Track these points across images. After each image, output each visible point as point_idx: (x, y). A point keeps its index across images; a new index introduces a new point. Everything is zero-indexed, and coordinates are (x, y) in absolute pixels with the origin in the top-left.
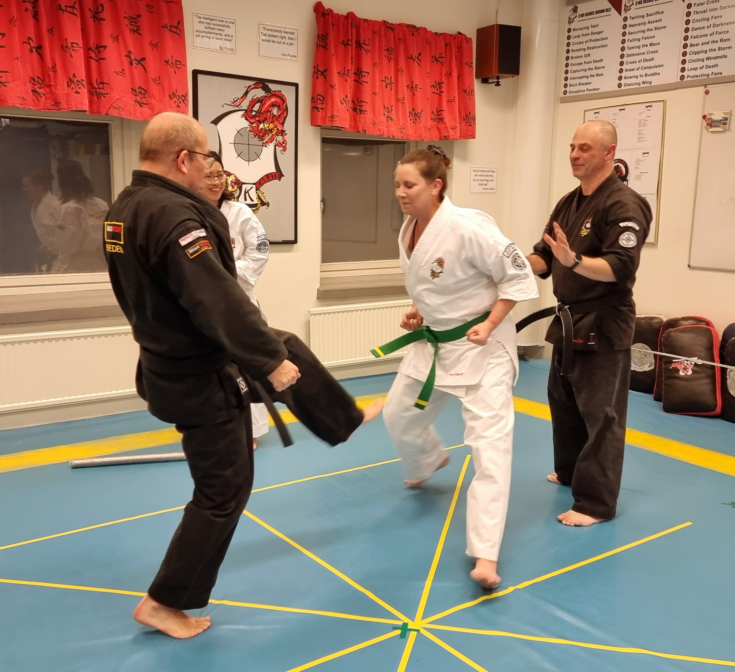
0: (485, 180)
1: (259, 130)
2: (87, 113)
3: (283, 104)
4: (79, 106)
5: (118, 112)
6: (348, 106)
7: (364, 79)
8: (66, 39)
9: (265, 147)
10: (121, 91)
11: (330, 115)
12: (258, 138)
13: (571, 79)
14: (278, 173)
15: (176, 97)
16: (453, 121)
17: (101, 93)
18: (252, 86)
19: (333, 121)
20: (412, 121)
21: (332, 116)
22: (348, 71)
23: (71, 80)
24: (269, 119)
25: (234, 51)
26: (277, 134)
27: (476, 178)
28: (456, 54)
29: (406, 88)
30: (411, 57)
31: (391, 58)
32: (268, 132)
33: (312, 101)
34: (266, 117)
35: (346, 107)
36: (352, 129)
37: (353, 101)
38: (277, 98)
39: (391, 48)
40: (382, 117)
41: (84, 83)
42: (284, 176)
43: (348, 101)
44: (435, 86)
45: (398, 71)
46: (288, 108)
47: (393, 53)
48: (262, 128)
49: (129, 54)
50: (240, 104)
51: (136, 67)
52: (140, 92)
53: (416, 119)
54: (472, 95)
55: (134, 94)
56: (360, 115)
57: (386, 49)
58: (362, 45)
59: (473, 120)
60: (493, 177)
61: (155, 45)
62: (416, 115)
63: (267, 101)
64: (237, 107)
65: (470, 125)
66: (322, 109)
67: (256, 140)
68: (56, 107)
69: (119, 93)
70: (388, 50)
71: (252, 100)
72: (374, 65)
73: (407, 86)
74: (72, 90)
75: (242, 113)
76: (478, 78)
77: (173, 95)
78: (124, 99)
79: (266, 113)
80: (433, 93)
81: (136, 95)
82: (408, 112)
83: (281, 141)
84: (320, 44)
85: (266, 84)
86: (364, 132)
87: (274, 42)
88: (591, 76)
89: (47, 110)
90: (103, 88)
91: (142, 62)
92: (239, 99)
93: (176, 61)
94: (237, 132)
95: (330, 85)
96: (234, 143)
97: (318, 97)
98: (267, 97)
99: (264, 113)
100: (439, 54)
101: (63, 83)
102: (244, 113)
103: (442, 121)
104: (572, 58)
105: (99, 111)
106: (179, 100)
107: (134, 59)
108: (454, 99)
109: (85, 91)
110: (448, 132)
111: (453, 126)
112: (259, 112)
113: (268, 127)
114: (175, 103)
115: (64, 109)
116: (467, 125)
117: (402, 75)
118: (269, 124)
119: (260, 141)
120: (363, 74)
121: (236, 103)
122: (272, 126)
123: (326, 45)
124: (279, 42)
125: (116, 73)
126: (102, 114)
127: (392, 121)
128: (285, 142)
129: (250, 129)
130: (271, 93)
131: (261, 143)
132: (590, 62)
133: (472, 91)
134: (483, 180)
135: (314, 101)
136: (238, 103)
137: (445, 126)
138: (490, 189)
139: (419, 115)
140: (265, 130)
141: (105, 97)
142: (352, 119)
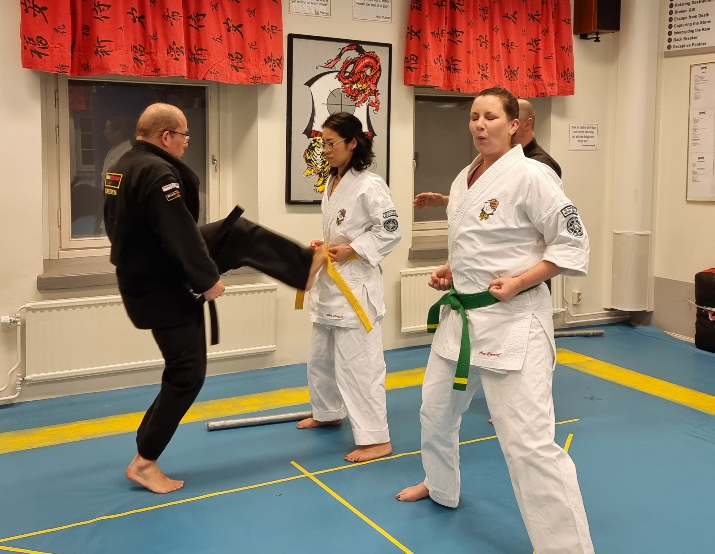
0: (585, 136)
1: (352, 91)
2: (185, 78)
3: (376, 65)
4: (178, 72)
5: (214, 77)
6: (442, 65)
7: (459, 38)
8: (168, 9)
9: (358, 107)
10: (219, 57)
11: (424, 74)
12: (351, 98)
13: (675, 33)
14: (371, 133)
15: (271, 61)
16: (551, 78)
17: (199, 59)
18: (346, 48)
19: (427, 81)
20: (508, 78)
21: (426, 76)
22: (442, 31)
23: (171, 48)
24: (363, 80)
25: (329, 14)
26: (370, 94)
27: (576, 135)
28: (553, 12)
29: (501, 46)
30: (506, 16)
31: (485, 17)
32: (361, 92)
33: (406, 62)
34: (359, 78)
35: (440, 67)
36: (446, 88)
37: (447, 60)
38: (370, 59)
39: (486, 7)
40: (476, 75)
41: (184, 50)
42: (376, 135)
43: (442, 60)
44: (531, 43)
45: (494, 30)
46: (382, 68)
47: (488, 12)
48: (355, 89)
49: (227, 22)
50: (334, 66)
51: (233, 34)
52: (237, 58)
53: (511, 77)
54: (570, 51)
55: (231, 59)
56: (455, 74)
57: (481, 8)
58: (457, 5)
59: (571, 76)
60: (593, 133)
61: (252, 12)
62: (512, 72)
63: (361, 63)
64: (330, 69)
65: (568, 82)
66: (416, 69)
67: (349, 101)
68: (156, 73)
69: (217, 59)
70: (483, 9)
71: (345, 61)
72: (469, 24)
73: (502, 44)
74: (171, 57)
75: (336, 74)
76: (576, 35)
77: (268, 59)
78: (221, 64)
79: (359, 73)
80: (529, 50)
81: (233, 60)
82: (504, 70)
83: (374, 101)
84: (414, 6)
85: (360, 45)
86: (458, 90)
87: (369, 5)
88: (697, 30)
89: (147, 77)
90: (201, 54)
91: (239, 29)
92: (332, 60)
93: (272, 27)
94: (330, 92)
95: (424, 45)
96: (327, 104)
97: (412, 57)
98: (360, 58)
99: (358, 74)
100: (535, 12)
101: (163, 50)
102: (338, 74)
103: (539, 78)
104: (676, 12)
105: (197, 77)
106: (274, 63)
107: (231, 25)
108: (551, 56)
109: (183, 58)
110: (545, 89)
111: (550, 83)
112: (352, 73)
113: (362, 87)
114: (270, 67)
115: (164, 75)
116: (565, 81)
117: (497, 33)
118: (362, 85)
119: (353, 101)
120: (458, 33)
121: (330, 64)
122: (365, 86)
123: (421, 7)
124: (373, 5)
125: (214, 39)
126: (199, 79)
127: (487, 79)
128: (378, 102)
129: (343, 90)
130: (364, 54)
131: (354, 103)
132: (696, 16)
133: (571, 48)
134: (582, 137)
135: (407, 61)
136: (331, 65)
137: (542, 83)
138: (590, 146)
139: (515, 72)
140: (358, 91)
141: (203, 63)
142: (446, 78)
